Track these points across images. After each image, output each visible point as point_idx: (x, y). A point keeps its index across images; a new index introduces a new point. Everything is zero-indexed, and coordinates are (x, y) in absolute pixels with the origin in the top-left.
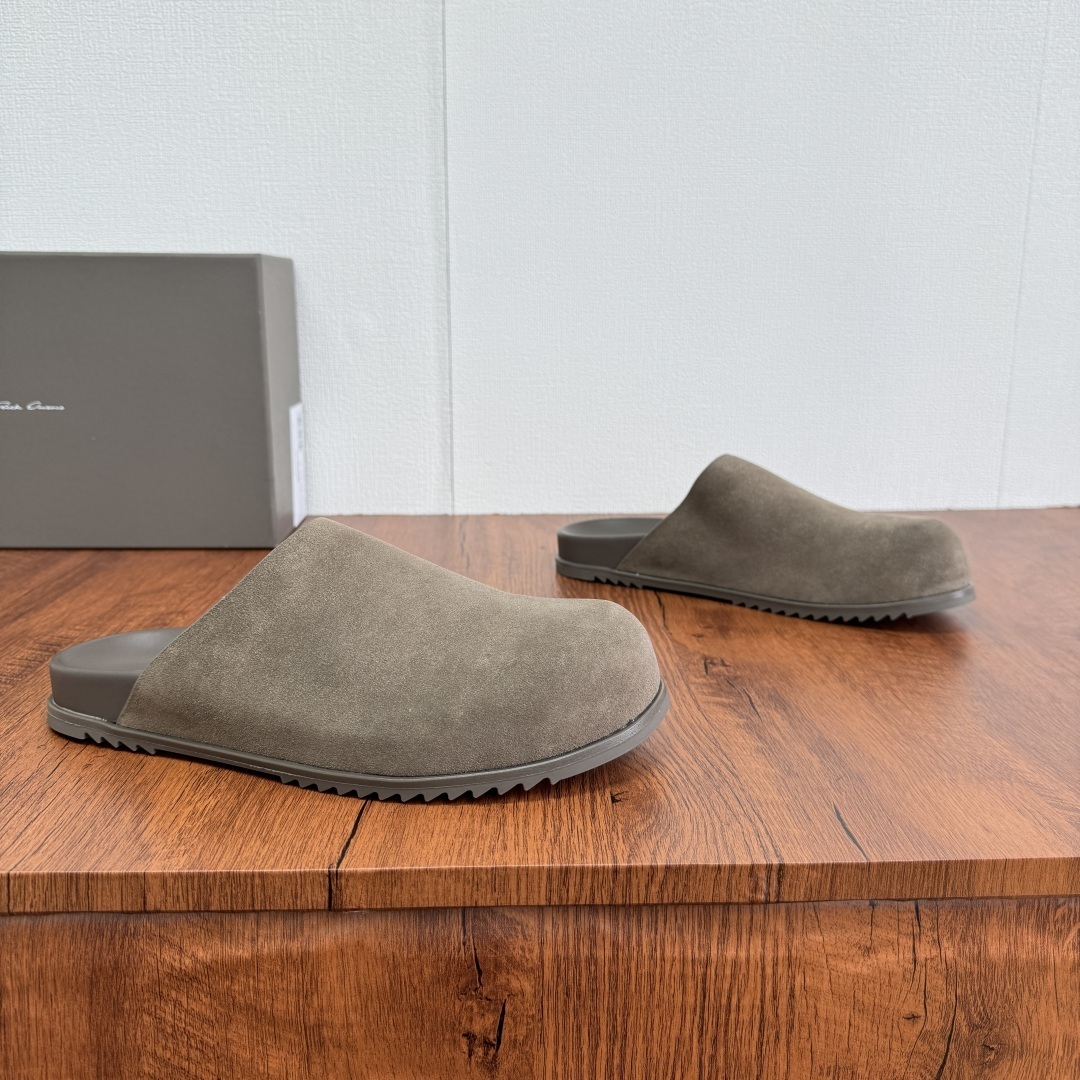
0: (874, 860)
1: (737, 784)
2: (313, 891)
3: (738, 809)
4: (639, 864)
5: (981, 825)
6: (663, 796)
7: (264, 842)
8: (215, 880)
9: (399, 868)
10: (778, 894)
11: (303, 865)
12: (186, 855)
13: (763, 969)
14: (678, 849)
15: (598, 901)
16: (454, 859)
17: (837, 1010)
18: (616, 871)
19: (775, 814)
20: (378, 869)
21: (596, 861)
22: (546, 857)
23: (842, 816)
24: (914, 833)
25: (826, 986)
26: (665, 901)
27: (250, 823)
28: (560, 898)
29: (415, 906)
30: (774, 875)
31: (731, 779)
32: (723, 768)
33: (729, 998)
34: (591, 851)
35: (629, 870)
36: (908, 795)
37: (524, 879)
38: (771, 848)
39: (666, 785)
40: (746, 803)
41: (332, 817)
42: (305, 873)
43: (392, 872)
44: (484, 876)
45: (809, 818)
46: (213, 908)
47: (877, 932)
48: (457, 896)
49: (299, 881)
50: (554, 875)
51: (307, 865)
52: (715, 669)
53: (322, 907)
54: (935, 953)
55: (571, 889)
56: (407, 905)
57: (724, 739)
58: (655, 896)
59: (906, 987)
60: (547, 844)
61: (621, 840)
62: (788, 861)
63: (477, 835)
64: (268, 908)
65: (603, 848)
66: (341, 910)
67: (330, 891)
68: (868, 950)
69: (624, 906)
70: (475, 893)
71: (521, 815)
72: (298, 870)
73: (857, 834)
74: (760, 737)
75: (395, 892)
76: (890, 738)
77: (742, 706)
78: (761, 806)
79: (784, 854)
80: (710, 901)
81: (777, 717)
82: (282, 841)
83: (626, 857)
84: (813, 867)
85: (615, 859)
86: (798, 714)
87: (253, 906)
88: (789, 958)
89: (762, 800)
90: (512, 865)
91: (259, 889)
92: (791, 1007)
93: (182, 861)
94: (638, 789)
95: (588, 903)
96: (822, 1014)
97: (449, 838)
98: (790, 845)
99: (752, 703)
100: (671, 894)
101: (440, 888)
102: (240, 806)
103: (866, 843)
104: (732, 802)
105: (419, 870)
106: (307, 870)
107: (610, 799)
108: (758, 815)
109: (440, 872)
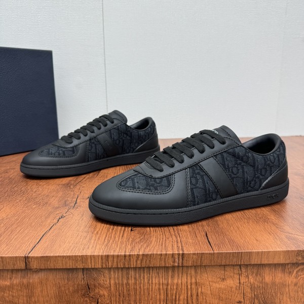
13: (187, 286)
17: (213, 300)
25: (209, 292)
33: (176, 296)
47: (226, 273)
54: (247, 280)
59: (237, 292)
68: (223, 279)
88: (196, 282)
92: (197, 299)
96: (208, 301)
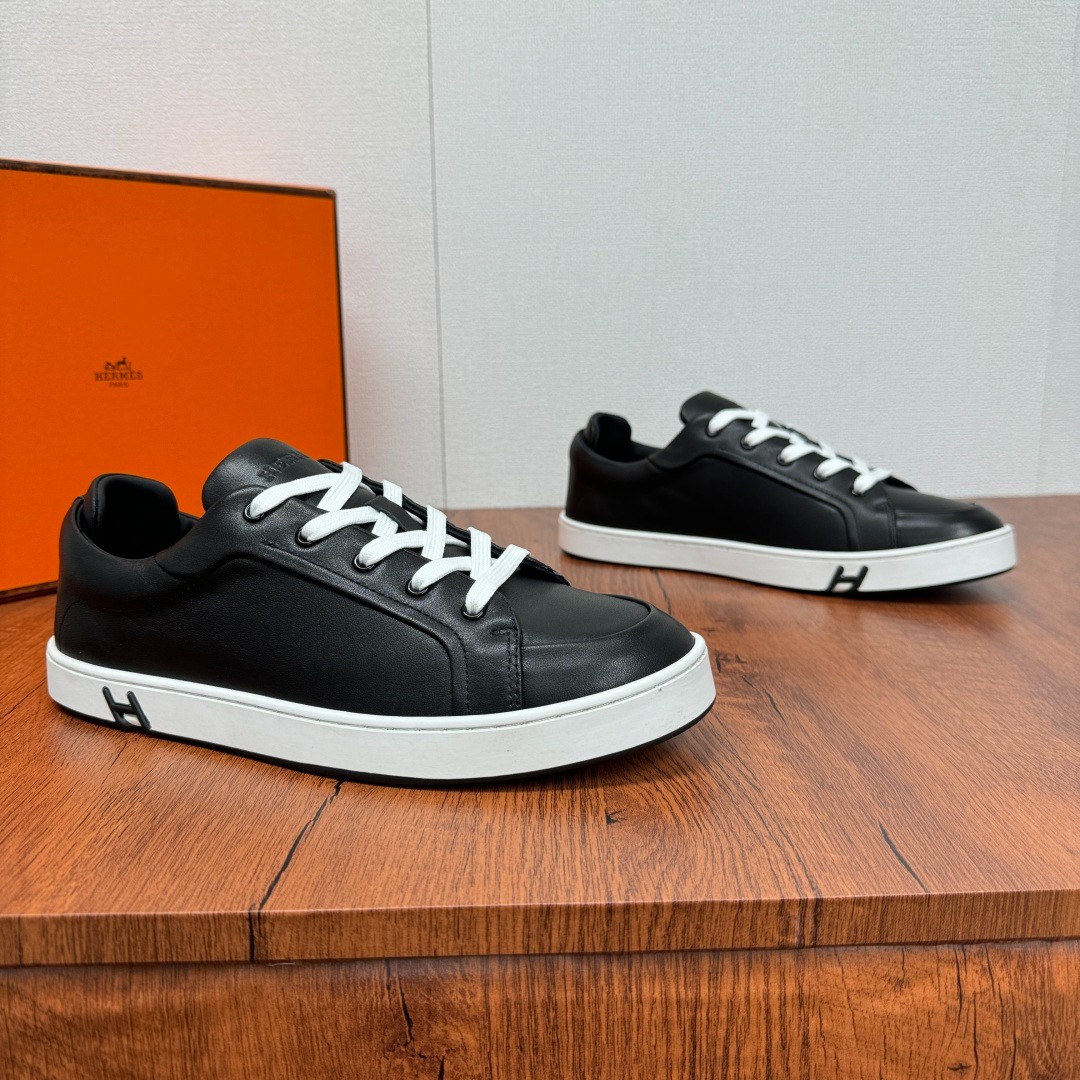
0: (936, 893)
1: (760, 799)
2: (231, 939)
3: (761, 829)
4: (640, 901)
5: (1063, 845)
6: (670, 816)
7: (175, 876)
8: (108, 925)
9: (337, 909)
10: (815, 937)
11: (219, 906)
12: (76, 894)
14: (689, 881)
15: (588, 948)
16: (408, 897)
18: (610, 910)
19: (808, 836)
20: (312, 910)
21: (585, 899)
22: (522, 894)
23: (890, 836)
24: (981, 856)
26: (673, 947)
27: (161, 854)
28: (541, 945)
29: (359, 956)
30: (810, 914)
31: (752, 793)
32: (742, 780)
34: (579, 885)
35: (627, 908)
36: (968, 809)
37: (494, 921)
38: (804, 879)
39: (672, 802)
40: (770, 820)
41: (263, 845)
42: (220, 915)
43: (328, 915)
44: (443, 918)
45: (849, 840)
46: (106, 960)
48: (411, 942)
49: (212, 926)
50: (533, 916)
51: (222, 906)
52: (729, 666)
53: (243, 959)
55: (555, 934)
56: (348, 955)
57: (742, 745)
58: (660, 942)
60: (524, 876)
61: (617, 869)
62: (826, 895)
63: (438, 867)
64: (175, 959)
65: (595, 881)
66: (267, 962)
67: (252, 938)
69: (620, 954)
70: (433, 940)
71: (495, 839)
72: (211, 912)
73: (910, 859)
74: (785, 743)
75: (333, 939)
76: (939, 741)
77: (762, 707)
78: (790, 824)
79: (821, 884)
80: (729, 946)
81: (804, 720)
82: (196, 875)
83: (623, 892)
84: (858, 902)
85: (609, 895)
86: (829, 716)
87: (156, 957)
89: (791, 819)
90: (480, 903)
91: (163, 937)
93: (70, 900)
94: (639, 806)
95: (576, 950)
97: (403, 870)
98: (828, 874)
99: (773, 704)
100: (680, 938)
101: (389, 933)
102: (153, 831)
103: (922, 870)
104: (755, 821)
105: (362, 912)
106: (222, 912)
107: (605, 820)
108: (787, 837)
109: (388, 914)
